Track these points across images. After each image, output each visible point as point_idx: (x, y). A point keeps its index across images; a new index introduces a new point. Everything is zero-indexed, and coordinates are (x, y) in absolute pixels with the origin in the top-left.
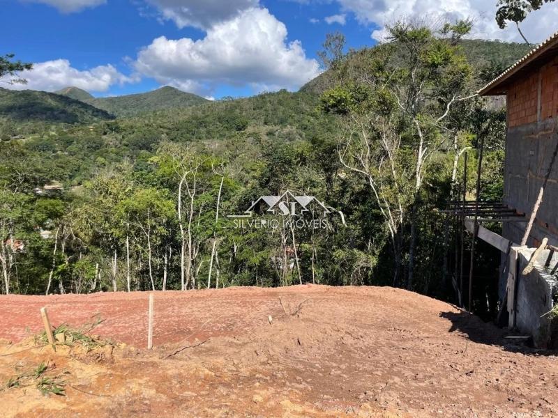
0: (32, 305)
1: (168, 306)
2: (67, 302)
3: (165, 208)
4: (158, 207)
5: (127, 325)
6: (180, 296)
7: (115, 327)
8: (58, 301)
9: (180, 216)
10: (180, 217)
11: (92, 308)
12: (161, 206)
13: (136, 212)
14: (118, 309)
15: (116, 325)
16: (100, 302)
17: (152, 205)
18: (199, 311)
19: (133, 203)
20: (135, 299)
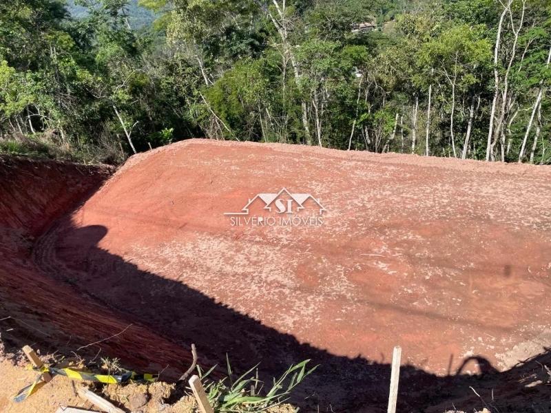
0: (332, 160)
1: (465, 180)
2: (362, 161)
3: (477, 51)
4: (469, 49)
5: (415, 197)
6: (482, 169)
7: (403, 197)
8: (354, 158)
9: (496, 58)
10: (496, 61)
11: (384, 171)
12: (472, 47)
13: (441, 57)
14: (408, 175)
15: (404, 195)
16: (392, 164)
17: (462, 47)
18: (505, 194)
19: (439, 46)
20: (428, 165)
